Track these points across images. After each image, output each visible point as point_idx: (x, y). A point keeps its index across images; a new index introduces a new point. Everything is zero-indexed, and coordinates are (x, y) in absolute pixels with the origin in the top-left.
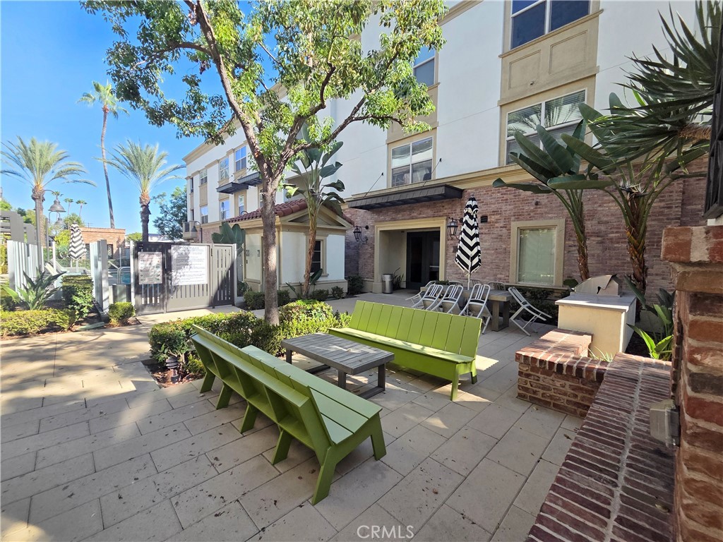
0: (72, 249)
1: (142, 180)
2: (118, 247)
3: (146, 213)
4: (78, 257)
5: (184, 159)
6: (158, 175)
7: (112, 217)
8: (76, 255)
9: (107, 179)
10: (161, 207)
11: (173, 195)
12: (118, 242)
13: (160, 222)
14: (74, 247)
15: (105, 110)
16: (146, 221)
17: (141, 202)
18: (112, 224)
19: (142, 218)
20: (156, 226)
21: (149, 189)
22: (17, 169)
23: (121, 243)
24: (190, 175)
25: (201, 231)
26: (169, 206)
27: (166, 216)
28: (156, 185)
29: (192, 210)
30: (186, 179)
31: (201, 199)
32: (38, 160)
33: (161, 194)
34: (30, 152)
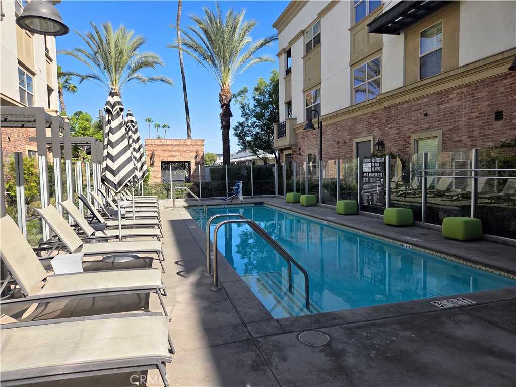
0: (108, 162)
1: (222, 69)
2: (197, 164)
3: (226, 115)
4: (120, 184)
6: (241, 59)
7: (189, 127)
8: (116, 180)
10: (242, 107)
11: (256, 89)
12: (196, 157)
13: (241, 128)
14: (113, 159)
16: (226, 127)
17: (221, 101)
18: (189, 136)
19: (222, 123)
20: (236, 134)
21: (229, 81)
22: (95, 71)
23: (199, 159)
24: (285, 45)
25: (321, 128)
26: (252, 106)
27: (247, 120)
28: (237, 76)
29: (289, 104)
30: (279, 55)
31: (307, 79)
32: (113, 54)
33: (243, 89)
34: (105, 45)
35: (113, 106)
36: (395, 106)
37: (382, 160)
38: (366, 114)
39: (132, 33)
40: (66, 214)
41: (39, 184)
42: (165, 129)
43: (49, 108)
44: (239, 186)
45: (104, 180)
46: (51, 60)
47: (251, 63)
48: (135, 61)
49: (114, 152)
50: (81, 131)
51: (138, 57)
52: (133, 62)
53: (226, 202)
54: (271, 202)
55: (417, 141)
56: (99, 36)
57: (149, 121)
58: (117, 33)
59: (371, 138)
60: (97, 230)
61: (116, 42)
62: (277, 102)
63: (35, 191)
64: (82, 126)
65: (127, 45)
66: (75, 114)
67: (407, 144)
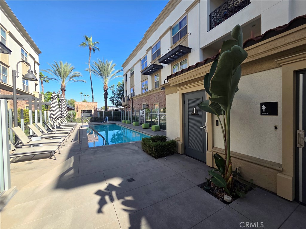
1: (104, 79)
2: (94, 111)
3: (106, 94)
5: (122, 66)
6: (111, 76)
7: (93, 97)
9: (91, 80)
10: (113, 91)
11: (117, 85)
13: (112, 98)
14: (53, 111)
15: (90, 49)
16: (106, 98)
17: (104, 89)
18: (93, 100)
19: (104, 96)
20: (110, 100)
21: (107, 83)
22: (55, 77)
23: (95, 109)
24: (125, 73)
25: (132, 100)
26: (116, 91)
27: (115, 95)
28: (110, 81)
29: (126, 91)
30: (123, 76)
31: (131, 84)
32: (63, 72)
33: (113, 85)
34: (60, 69)
35: (54, 96)
36: (150, 95)
37: (143, 110)
38: (145, 97)
39: (70, 64)
40: (39, 128)
41: (29, 118)
42: (88, 96)
43: (35, 91)
44: (107, 118)
45: (50, 117)
46: (37, 74)
47: (115, 77)
48: (71, 74)
49: (54, 109)
50: (49, 99)
51: (72, 73)
52: (71, 75)
53: (102, 123)
54: (118, 123)
55: (155, 105)
56: (57, 66)
57: (81, 94)
58: (65, 64)
59: (146, 103)
60: (49, 132)
61: (64, 68)
62: (123, 90)
63: (28, 121)
64: (50, 97)
65: (68, 69)
66: (47, 92)
67: (153, 106)
